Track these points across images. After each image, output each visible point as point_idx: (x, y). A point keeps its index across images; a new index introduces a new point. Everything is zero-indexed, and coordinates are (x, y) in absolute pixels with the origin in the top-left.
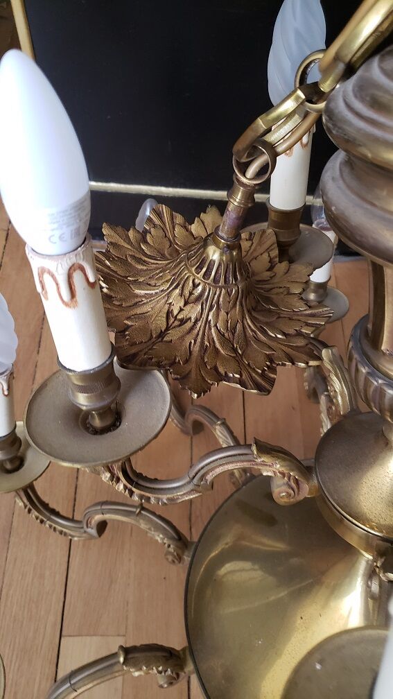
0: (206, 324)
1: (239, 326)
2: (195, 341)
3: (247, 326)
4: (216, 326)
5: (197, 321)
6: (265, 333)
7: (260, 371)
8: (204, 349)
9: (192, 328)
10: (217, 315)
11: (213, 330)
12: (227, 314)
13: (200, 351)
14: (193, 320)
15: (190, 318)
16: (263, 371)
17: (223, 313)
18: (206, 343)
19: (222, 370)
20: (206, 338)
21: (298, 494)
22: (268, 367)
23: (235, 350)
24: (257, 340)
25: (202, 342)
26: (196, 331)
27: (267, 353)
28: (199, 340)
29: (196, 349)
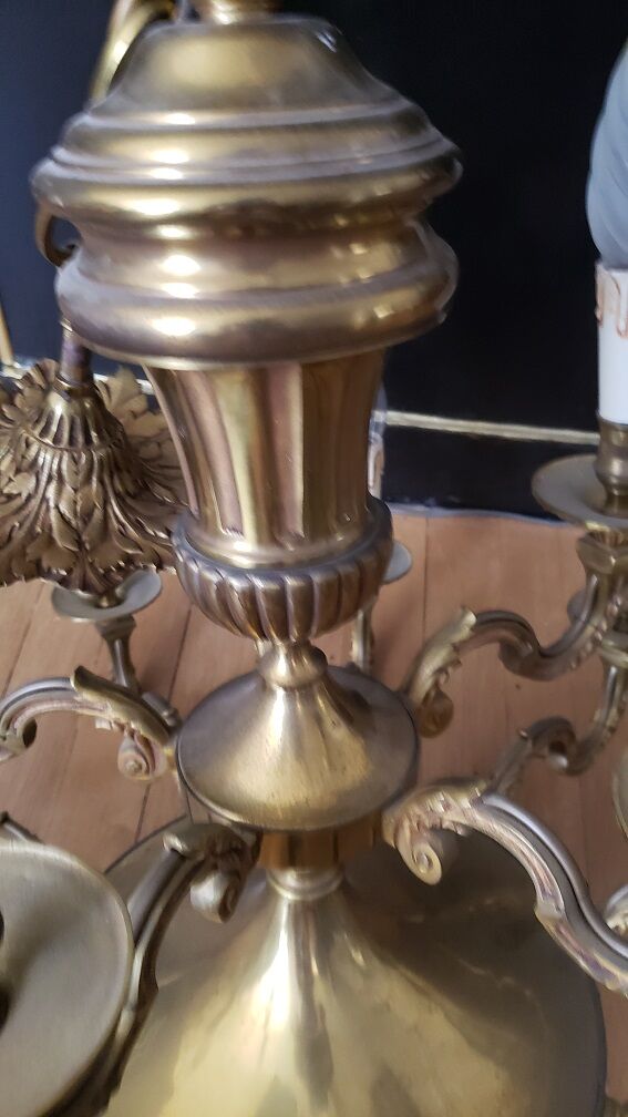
0: (41, 503)
1: (98, 514)
2: (21, 525)
3: (112, 515)
4: (57, 507)
5: (29, 497)
6: (139, 527)
7: (101, 571)
8: (31, 535)
9: (21, 508)
10: (59, 492)
11: (53, 513)
12: (76, 490)
13: (25, 538)
14: (24, 495)
15: (20, 494)
16: (108, 571)
17: (68, 488)
18: (39, 530)
19: (45, 564)
20: (39, 523)
21: (154, 767)
22: (119, 568)
23: (80, 543)
24: (124, 535)
25: (32, 527)
26: (25, 512)
27: (130, 552)
28: (27, 524)
29: (19, 535)
